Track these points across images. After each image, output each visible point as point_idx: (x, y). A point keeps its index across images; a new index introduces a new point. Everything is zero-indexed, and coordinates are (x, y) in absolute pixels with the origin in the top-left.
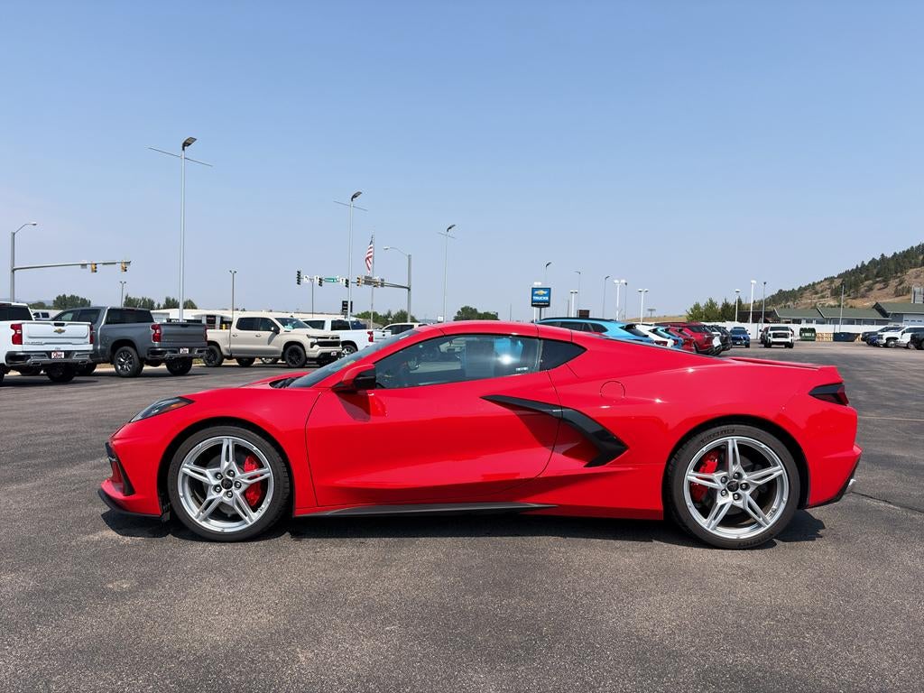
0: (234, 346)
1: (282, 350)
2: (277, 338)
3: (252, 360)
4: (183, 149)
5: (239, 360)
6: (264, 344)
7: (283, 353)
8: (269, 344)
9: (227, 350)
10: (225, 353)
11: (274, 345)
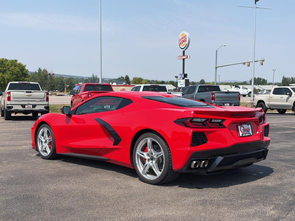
0: (271, 103)
1: (293, 105)
2: (291, 98)
3: (285, 110)
4: (256, 3)
5: (278, 110)
6: (285, 102)
7: (293, 107)
8: (287, 102)
9: (268, 105)
10: (267, 106)
11: (288, 102)
